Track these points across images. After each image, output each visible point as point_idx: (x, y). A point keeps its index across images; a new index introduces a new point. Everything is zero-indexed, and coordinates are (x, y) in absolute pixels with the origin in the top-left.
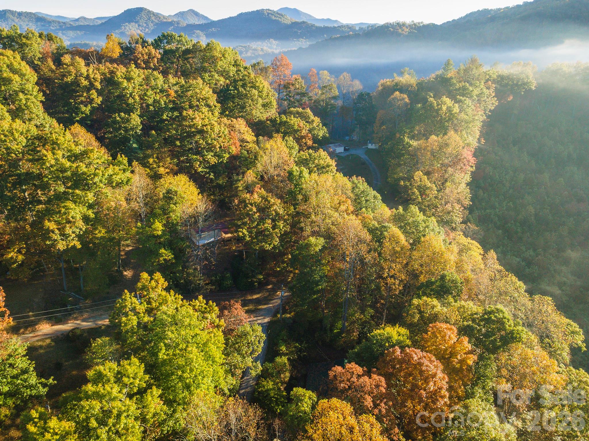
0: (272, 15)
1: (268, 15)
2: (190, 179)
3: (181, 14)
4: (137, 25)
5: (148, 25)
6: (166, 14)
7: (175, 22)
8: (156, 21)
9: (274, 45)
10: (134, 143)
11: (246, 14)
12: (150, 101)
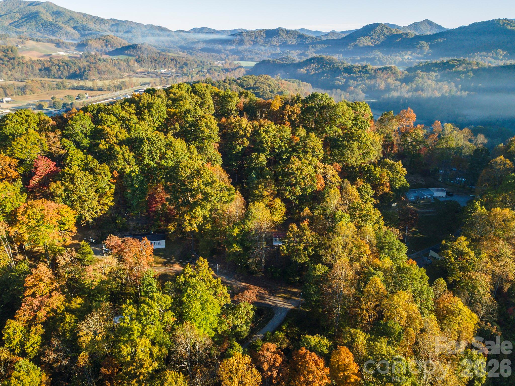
0: (508, 24)
1: (503, 25)
2: (282, 201)
3: (415, 26)
4: (370, 38)
5: (379, 38)
6: (401, 25)
7: (404, 34)
8: (388, 34)
9: (501, 55)
10: (254, 174)
11: (480, 23)
12: (277, 146)
